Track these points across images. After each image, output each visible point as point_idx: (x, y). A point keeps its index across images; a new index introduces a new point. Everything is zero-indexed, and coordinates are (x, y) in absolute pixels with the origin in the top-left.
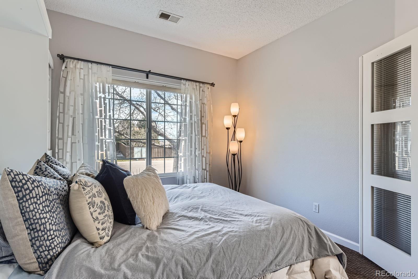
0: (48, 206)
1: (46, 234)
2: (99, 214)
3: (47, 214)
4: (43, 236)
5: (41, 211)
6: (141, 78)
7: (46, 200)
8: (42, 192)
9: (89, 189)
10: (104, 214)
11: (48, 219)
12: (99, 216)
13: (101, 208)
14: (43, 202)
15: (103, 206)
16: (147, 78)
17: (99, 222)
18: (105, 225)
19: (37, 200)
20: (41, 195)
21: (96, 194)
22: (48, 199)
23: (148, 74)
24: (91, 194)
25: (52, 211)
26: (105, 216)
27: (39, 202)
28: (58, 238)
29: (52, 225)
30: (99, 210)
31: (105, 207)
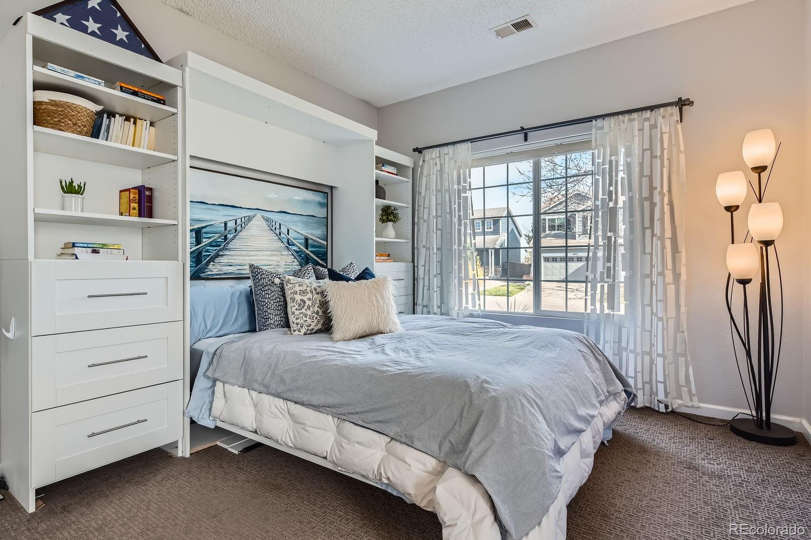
0: (269, 294)
1: (263, 313)
2: (296, 309)
3: (266, 300)
4: (262, 314)
5: (263, 296)
6: (516, 144)
7: (268, 289)
8: (266, 283)
9: (291, 285)
10: (300, 311)
11: (266, 303)
12: (295, 311)
13: (300, 305)
14: (266, 290)
15: (302, 305)
16: (526, 140)
17: (294, 317)
18: (298, 321)
19: (263, 288)
20: (265, 284)
21: (298, 292)
22: (270, 289)
23: (525, 133)
24: (293, 290)
25: (271, 298)
26: (301, 313)
27: (263, 289)
28: (271, 319)
29: (268, 309)
30: (297, 307)
31: (304, 305)
